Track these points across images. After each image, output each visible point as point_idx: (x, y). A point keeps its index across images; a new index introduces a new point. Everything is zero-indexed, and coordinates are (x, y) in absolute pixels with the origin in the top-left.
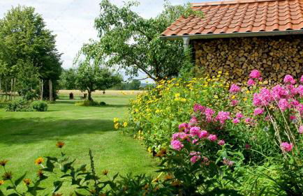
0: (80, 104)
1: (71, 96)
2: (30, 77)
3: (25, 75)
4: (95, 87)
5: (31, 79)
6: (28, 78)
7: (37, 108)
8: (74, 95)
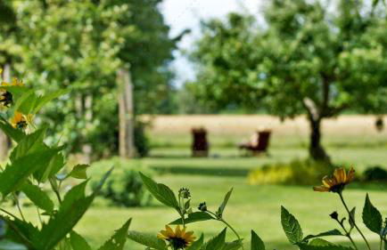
0: (272, 176)
1: (200, 141)
2: (75, 53)
3: (55, 43)
4: (338, 96)
5: (83, 64)
6: (67, 61)
7: (110, 194)
8: (211, 139)
